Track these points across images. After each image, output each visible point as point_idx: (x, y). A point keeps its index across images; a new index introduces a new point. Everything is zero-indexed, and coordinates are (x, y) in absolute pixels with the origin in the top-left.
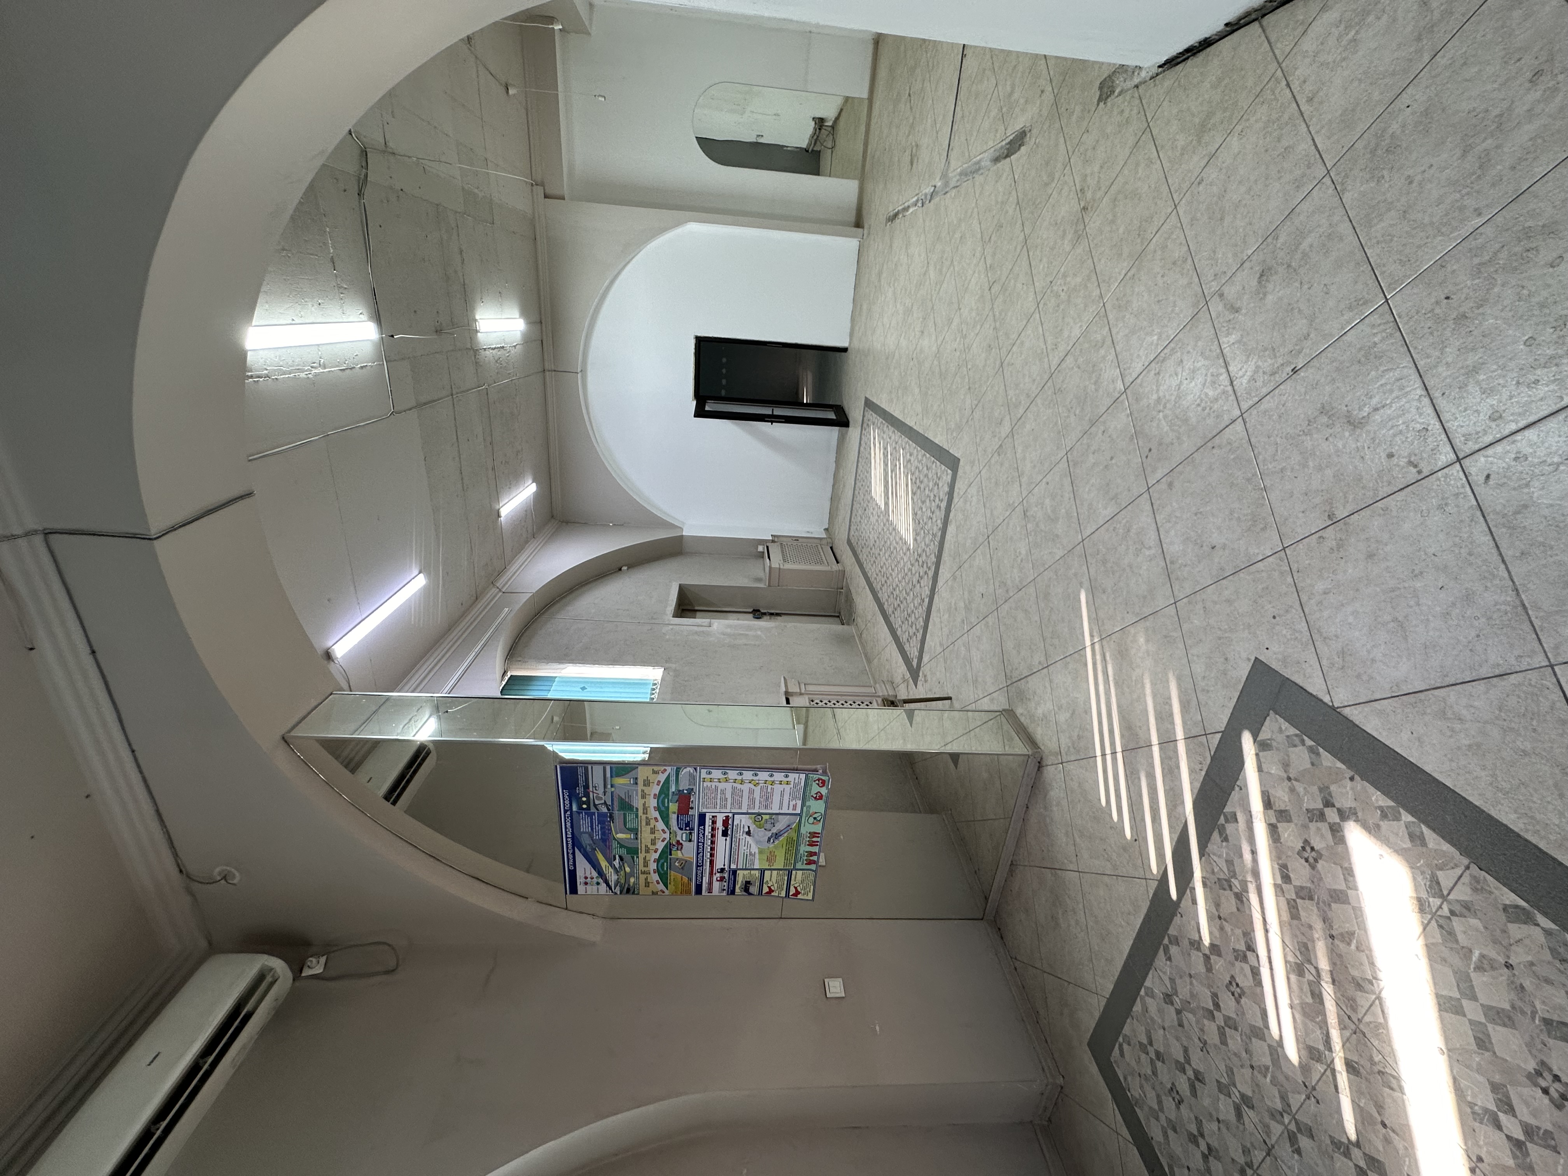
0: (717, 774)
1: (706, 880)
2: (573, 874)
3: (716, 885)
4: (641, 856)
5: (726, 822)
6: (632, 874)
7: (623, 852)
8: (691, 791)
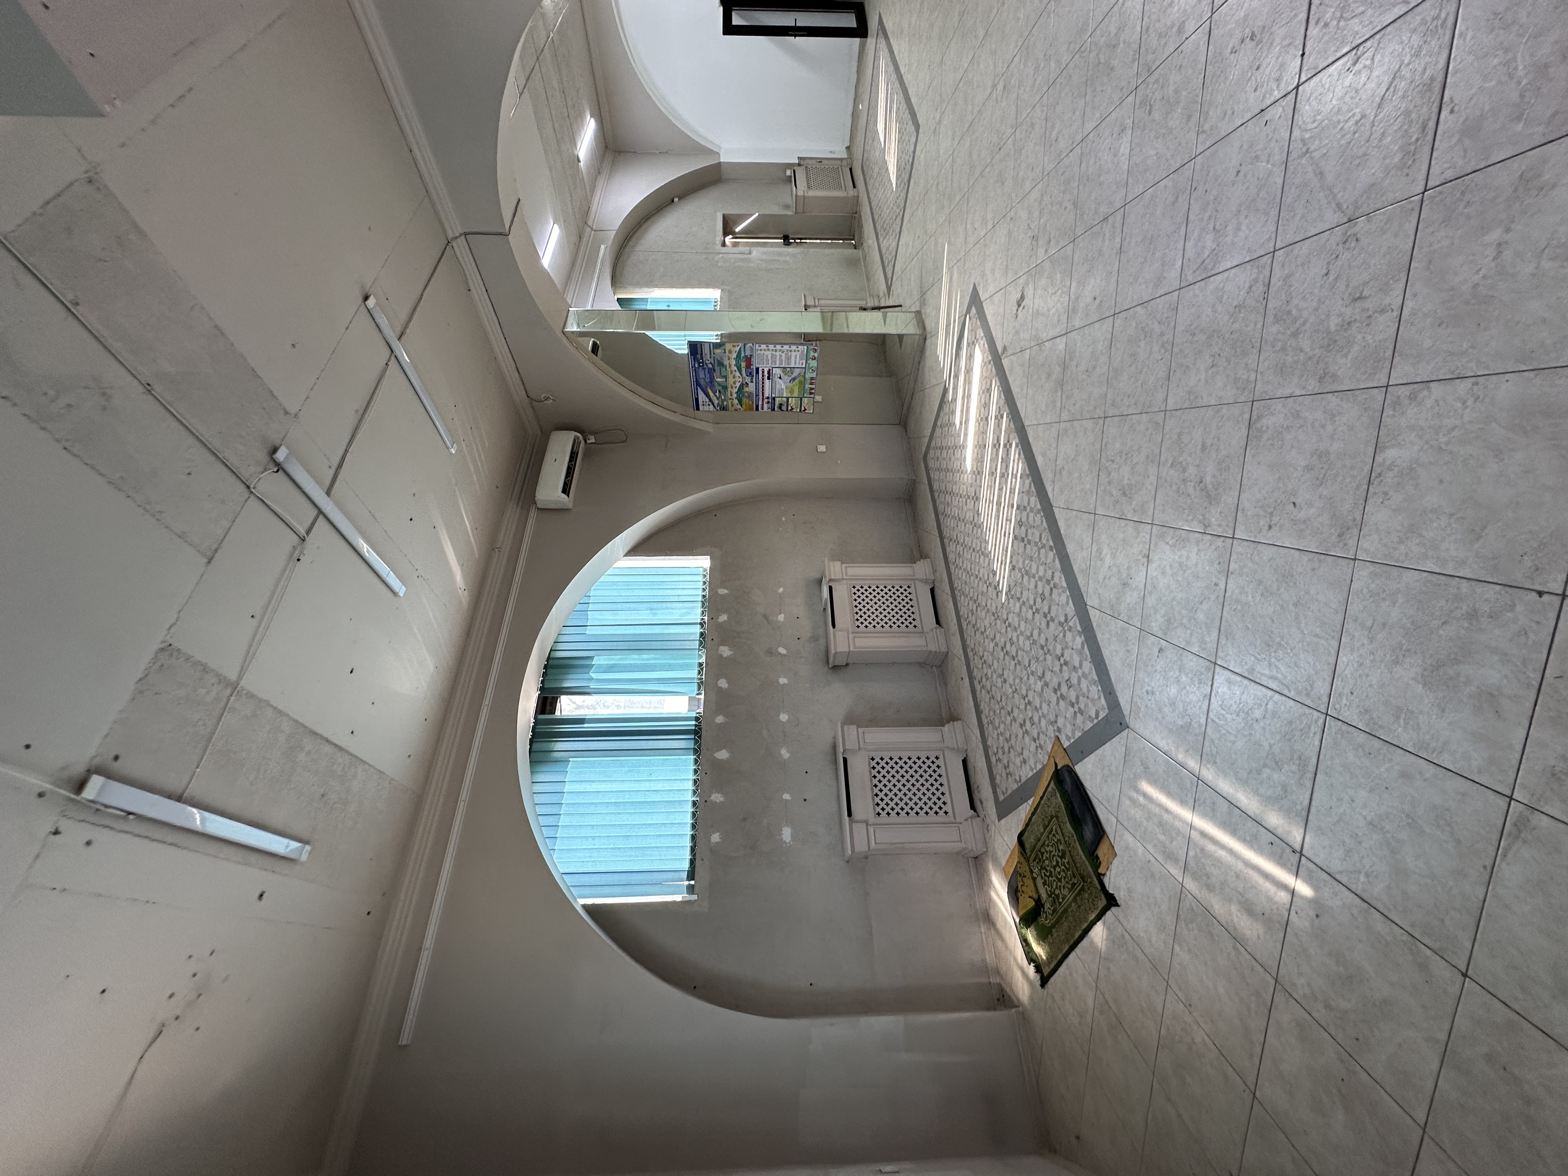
0: (763, 347)
1: (760, 403)
2: (697, 400)
3: (765, 406)
4: (729, 390)
5: (769, 372)
6: (725, 400)
7: (720, 388)
8: (751, 356)
